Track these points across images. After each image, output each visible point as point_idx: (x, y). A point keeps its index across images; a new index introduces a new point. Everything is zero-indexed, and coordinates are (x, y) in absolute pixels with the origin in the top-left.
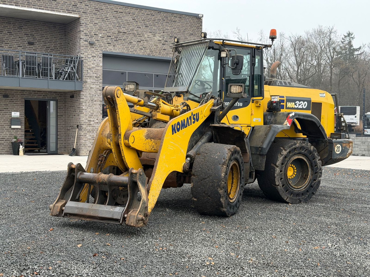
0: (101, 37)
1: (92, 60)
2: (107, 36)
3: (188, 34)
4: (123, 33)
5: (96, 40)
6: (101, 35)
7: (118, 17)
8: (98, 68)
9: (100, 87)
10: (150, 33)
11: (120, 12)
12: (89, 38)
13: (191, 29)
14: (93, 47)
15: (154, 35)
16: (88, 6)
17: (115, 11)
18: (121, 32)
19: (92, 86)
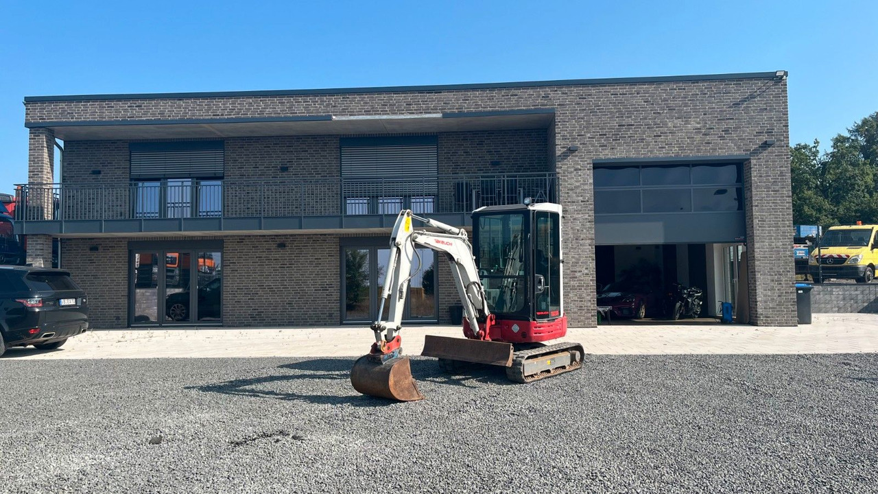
0: (589, 138)
1: (575, 176)
2: (600, 135)
3: (756, 110)
4: (628, 125)
5: (581, 144)
6: (589, 135)
7: (619, 103)
8: (586, 187)
9: (589, 216)
10: (679, 118)
11: (620, 94)
12: (571, 141)
13: (762, 101)
14: (576, 156)
15: (687, 122)
16: (566, 93)
17: (612, 95)
18: (624, 125)
19: (576, 216)
